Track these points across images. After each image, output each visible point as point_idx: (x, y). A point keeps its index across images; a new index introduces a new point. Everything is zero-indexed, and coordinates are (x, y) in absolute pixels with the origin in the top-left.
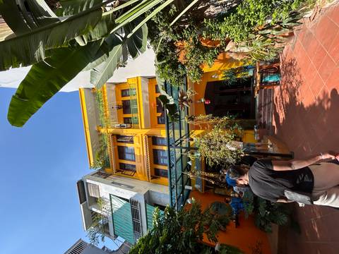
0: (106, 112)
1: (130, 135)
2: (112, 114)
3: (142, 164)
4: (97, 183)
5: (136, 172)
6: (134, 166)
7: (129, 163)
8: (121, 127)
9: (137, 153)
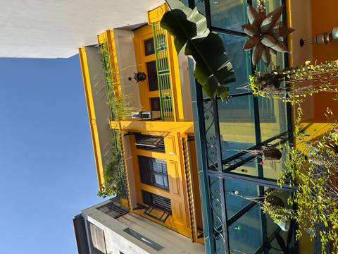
0: (116, 88)
1: (158, 134)
2: (126, 91)
3: (181, 199)
4: (102, 227)
5: (170, 213)
6: (168, 201)
7: (158, 192)
8: (143, 117)
9: (171, 171)
